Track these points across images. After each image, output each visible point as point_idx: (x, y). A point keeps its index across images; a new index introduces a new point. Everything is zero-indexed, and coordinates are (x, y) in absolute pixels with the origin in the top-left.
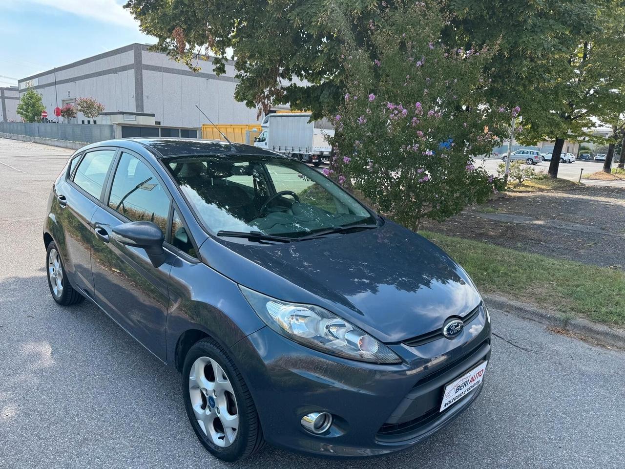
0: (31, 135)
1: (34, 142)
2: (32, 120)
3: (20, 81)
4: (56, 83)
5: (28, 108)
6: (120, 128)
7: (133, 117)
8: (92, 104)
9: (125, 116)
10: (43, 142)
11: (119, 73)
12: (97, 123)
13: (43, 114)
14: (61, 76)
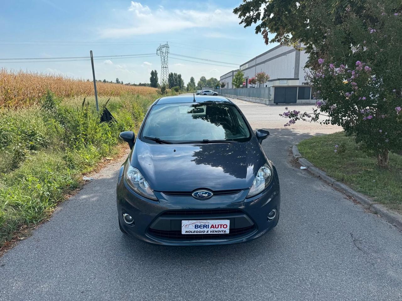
0: (236, 95)
1: (237, 99)
2: (238, 87)
3: (241, 66)
4: (257, 65)
5: (237, 81)
6: (274, 89)
7: (285, 81)
8: (263, 75)
9: (281, 81)
10: (241, 98)
11: (287, 55)
12: (267, 87)
13: (243, 83)
14: (259, 60)
